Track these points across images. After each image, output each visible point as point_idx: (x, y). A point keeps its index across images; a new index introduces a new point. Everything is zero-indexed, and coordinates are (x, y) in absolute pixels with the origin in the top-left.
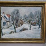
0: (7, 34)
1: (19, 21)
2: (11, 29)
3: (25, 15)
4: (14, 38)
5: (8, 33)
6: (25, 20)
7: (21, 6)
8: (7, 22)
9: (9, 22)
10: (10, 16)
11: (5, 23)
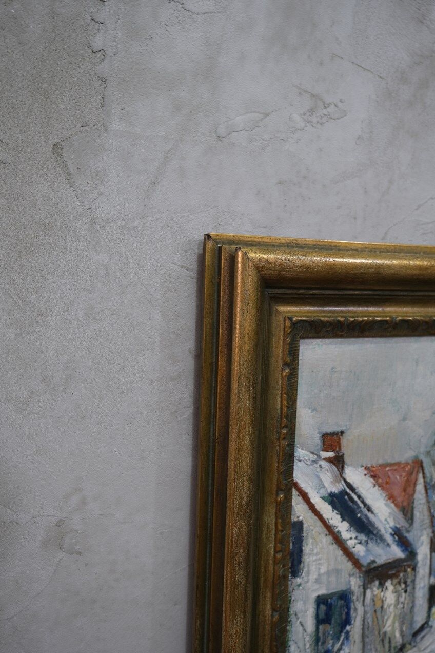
8: (372, 591)
9: (399, 583)
10: (416, 480)
11: (341, 607)
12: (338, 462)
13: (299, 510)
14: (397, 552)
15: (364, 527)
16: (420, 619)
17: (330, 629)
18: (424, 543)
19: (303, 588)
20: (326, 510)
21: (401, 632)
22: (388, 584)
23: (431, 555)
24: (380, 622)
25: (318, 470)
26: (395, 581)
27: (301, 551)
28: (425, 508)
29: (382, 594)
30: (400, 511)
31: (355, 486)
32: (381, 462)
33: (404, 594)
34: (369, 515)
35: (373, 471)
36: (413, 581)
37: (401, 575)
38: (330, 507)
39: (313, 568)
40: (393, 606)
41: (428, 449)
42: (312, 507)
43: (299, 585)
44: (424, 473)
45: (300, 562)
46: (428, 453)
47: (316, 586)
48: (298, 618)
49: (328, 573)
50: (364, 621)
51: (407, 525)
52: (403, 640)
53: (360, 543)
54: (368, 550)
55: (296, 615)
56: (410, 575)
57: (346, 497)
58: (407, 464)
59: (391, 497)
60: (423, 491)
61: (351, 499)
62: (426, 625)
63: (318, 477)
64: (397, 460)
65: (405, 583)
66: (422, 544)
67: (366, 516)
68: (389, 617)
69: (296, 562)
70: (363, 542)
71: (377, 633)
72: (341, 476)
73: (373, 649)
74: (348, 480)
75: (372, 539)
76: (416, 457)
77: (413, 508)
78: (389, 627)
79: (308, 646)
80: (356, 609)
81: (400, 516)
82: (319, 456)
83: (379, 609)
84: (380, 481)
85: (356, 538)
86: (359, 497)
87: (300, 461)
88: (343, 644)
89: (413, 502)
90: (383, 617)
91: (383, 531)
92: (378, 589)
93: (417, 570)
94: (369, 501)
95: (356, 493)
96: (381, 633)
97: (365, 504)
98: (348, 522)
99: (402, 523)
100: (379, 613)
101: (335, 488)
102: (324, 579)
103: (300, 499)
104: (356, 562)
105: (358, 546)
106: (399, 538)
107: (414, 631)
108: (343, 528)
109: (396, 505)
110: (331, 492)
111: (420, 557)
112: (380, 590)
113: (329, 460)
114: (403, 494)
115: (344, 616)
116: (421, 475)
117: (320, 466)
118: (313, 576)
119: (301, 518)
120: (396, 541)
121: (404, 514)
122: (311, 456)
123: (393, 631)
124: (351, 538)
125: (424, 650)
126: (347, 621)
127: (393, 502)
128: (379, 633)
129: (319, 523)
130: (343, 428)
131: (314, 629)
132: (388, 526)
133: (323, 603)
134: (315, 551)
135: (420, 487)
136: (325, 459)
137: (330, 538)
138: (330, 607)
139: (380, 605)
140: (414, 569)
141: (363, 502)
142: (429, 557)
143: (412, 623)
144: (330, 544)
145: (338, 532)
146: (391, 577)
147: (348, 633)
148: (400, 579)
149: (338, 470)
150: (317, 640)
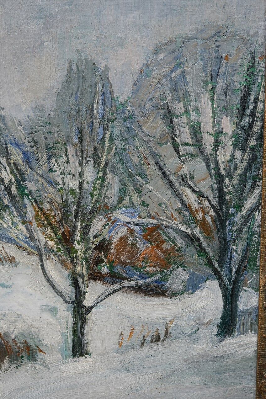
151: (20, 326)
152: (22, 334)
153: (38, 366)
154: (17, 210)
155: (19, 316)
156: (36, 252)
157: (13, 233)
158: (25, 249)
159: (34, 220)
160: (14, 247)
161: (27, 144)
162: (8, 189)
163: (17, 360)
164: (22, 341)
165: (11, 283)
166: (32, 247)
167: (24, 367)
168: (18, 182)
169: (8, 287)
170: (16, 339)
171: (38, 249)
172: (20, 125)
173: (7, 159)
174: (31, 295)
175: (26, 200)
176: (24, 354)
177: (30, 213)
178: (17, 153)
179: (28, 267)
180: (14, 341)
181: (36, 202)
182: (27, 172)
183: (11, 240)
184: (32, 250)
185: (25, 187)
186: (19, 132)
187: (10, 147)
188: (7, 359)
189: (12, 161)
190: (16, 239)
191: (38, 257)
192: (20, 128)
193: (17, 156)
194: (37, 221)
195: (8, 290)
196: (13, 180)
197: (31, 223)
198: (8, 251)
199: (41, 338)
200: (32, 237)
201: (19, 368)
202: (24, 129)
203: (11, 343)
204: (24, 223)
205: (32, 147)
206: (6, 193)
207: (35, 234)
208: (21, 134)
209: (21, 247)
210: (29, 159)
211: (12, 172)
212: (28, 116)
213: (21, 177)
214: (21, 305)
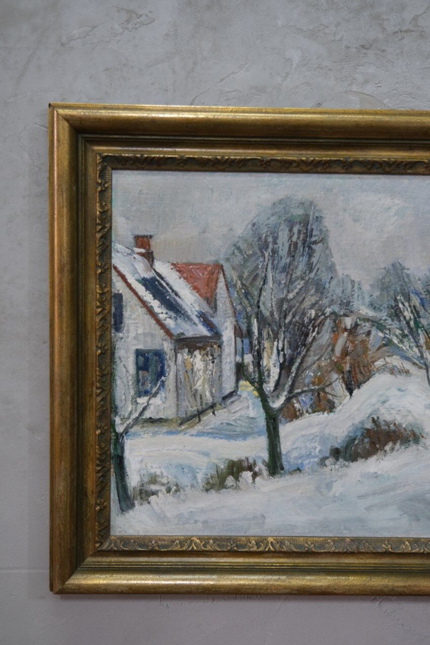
0: (174, 489)
1: (325, 337)
2: (228, 433)
3: (397, 270)
4: (261, 540)
5: (185, 481)
6: (393, 325)
7: (348, 168)
8: (183, 356)
9: (207, 354)
10: (218, 279)
11: (156, 361)
12: (149, 256)
13: (118, 286)
14: (203, 331)
15: (173, 307)
16: (228, 387)
17: (148, 376)
18: (228, 328)
19: (125, 341)
20: (141, 290)
21: (212, 393)
22: (197, 353)
23: (235, 339)
24: (192, 381)
25: (133, 260)
26: (203, 352)
27: (121, 315)
28: (228, 301)
29: (192, 359)
30: (205, 299)
31: (163, 275)
32: (184, 261)
33: (211, 364)
34: (177, 298)
35: (179, 267)
36: (220, 356)
37: (208, 349)
38: (143, 288)
39: (132, 328)
40: (202, 371)
41: (227, 257)
42: (129, 286)
43: (122, 338)
44: (224, 275)
45: (121, 322)
46: (228, 260)
47: (135, 342)
48: (121, 362)
49: (144, 334)
50: (176, 376)
51: (211, 312)
52: (213, 400)
53: (170, 318)
54: (177, 324)
55: (120, 358)
56: (216, 350)
57: (157, 283)
58: (208, 265)
59: (195, 288)
60: (225, 288)
61: (161, 285)
62: (234, 394)
63: (133, 265)
64: (199, 261)
65: (212, 355)
66: (226, 329)
67: (174, 299)
68: (199, 379)
69: (118, 322)
70: (173, 317)
71: (189, 388)
72: (152, 267)
73: (186, 400)
74: (157, 270)
75: (180, 317)
76: (217, 261)
77: (216, 300)
78: (199, 386)
79: (130, 383)
80: (169, 366)
81: (204, 304)
82: (132, 251)
83: (190, 371)
84: (185, 275)
85: (167, 313)
86: (168, 284)
87: (119, 252)
88: (159, 389)
89: (216, 295)
90: (194, 378)
91: (189, 313)
92: (188, 355)
93: (223, 348)
94: (175, 288)
95: (164, 281)
96: (193, 389)
97: (173, 291)
98: (159, 301)
99: (206, 309)
100: (190, 374)
101: (148, 275)
102: (141, 338)
103: (119, 278)
104: (168, 332)
105: (168, 319)
106: (204, 320)
107: (224, 395)
108: (155, 304)
109: (200, 295)
110: (144, 278)
111: (225, 338)
112: (190, 356)
113: (141, 254)
114: (206, 287)
115: (159, 369)
116: (221, 275)
117: (134, 258)
118: (132, 334)
119: (120, 292)
120: (202, 322)
121: (208, 303)
122: (127, 250)
123: (204, 391)
124: (162, 313)
125: (234, 413)
126: (162, 373)
127: (198, 292)
128: (191, 389)
129: (135, 298)
130: (152, 234)
131: (135, 373)
132: (194, 310)
133: (142, 356)
134: (133, 317)
135: (221, 284)
136: (138, 253)
137: (144, 310)
138: (147, 360)
139: (191, 367)
140: (220, 346)
141: (171, 288)
142: (233, 339)
143: (221, 388)
144: (144, 314)
145: (151, 306)
146: (200, 348)
147: (163, 382)
148: (208, 352)
149: (149, 262)
150: (138, 381)
151: (410, 419)
152: (410, 424)
153: (420, 448)
154: (414, 338)
155: (410, 412)
156: (424, 367)
157: (410, 354)
158: (417, 365)
159: (424, 345)
160: (409, 363)
161: (423, 293)
162: (408, 323)
163: (406, 443)
164: (410, 429)
165: (405, 388)
166: (421, 363)
167: (410, 449)
168: (415, 318)
169: (403, 391)
170: (406, 428)
171: (426, 365)
172: (420, 280)
173: (409, 303)
174: (419, 397)
175: (420, 331)
176: (411, 439)
177: (422, 341)
178: (417, 299)
179: (418, 377)
180: (405, 429)
181: (426, 332)
182: (422, 312)
183: (408, 359)
184: (421, 365)
185: (420, 322)
186: (419, 285)
187: (412, 295)
188: (399, 442)
189: (412, 304)
190: (412, 359)
191: (425, 371)
192: (419, 282)
193: (416, 301)
194: (426, 345)
195: (403, 393)
196: (412, 317)
197: (422, 347)
198: (405, 366)
199: (424, 427)
200: (422, 357)
201: (407, 449)
202: (422, 283)
203: (402, 431)
204: (417, 346)
205: (426, 295)
206: (406, 326)
207: (424, 354)
208: (419, 286)
209: (414, 364)
210: (423, 303)
211: (412, 312)
212: (425, 275)
213: (417, 314)
214: (412, 404)
